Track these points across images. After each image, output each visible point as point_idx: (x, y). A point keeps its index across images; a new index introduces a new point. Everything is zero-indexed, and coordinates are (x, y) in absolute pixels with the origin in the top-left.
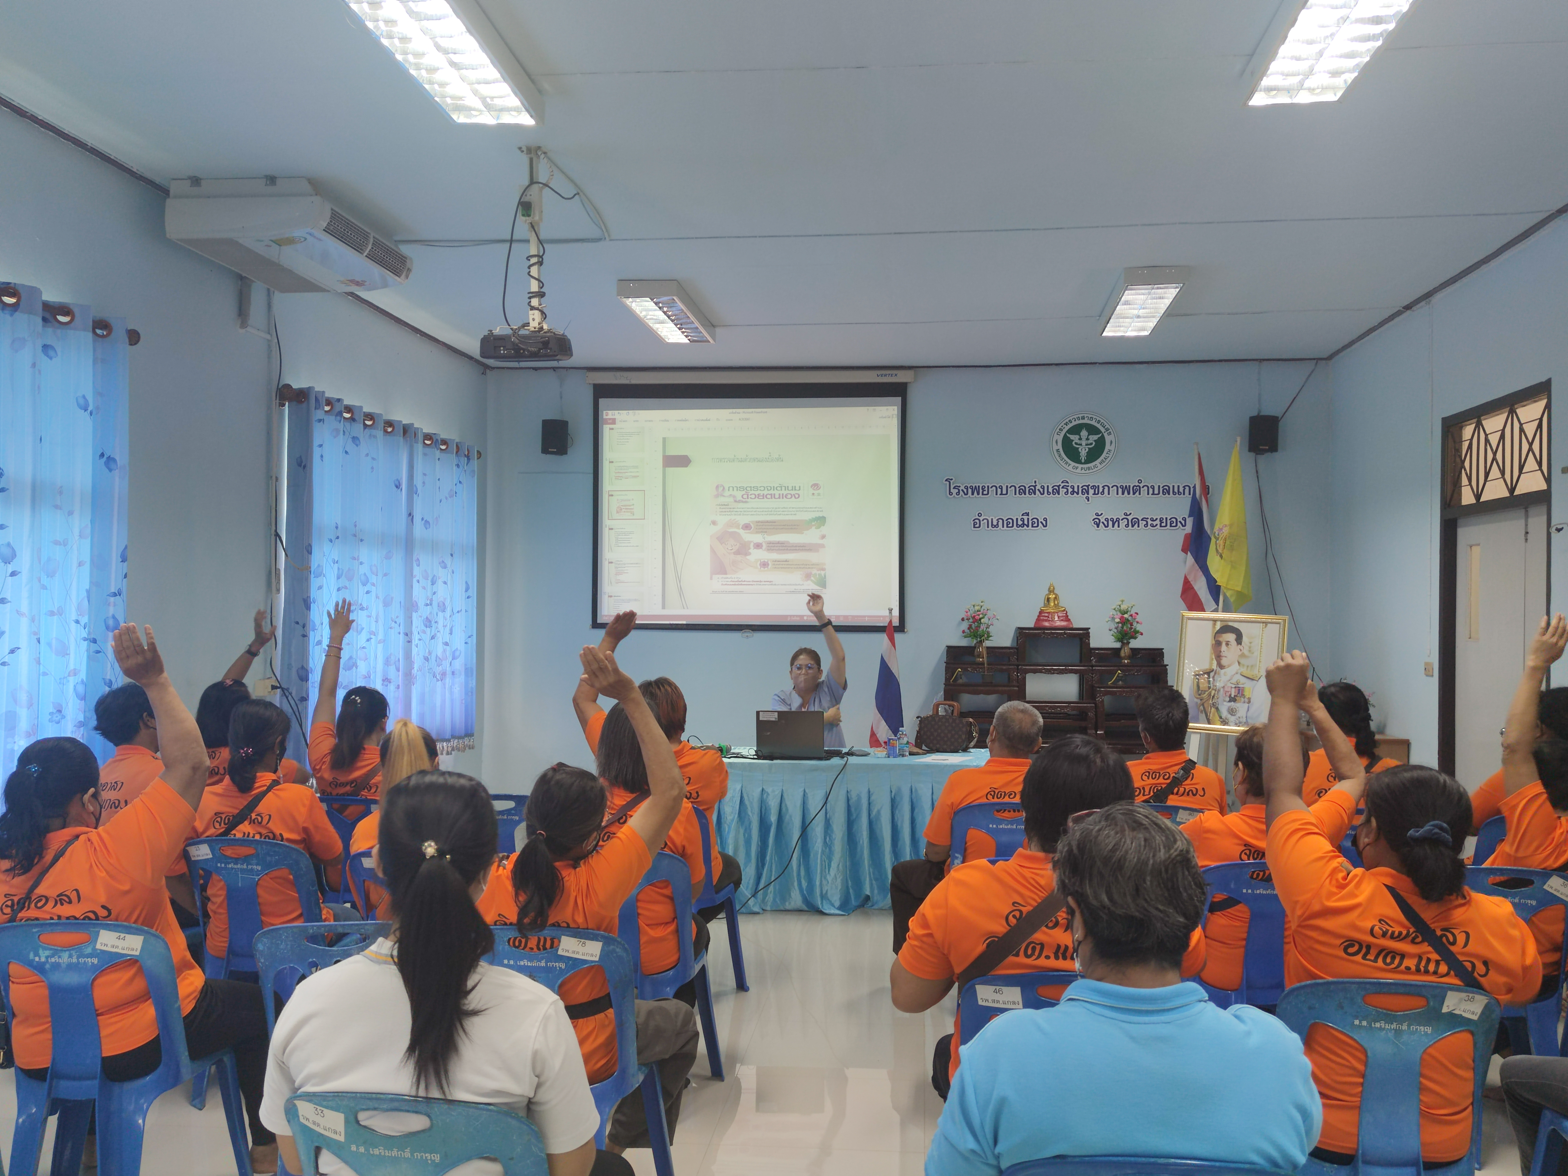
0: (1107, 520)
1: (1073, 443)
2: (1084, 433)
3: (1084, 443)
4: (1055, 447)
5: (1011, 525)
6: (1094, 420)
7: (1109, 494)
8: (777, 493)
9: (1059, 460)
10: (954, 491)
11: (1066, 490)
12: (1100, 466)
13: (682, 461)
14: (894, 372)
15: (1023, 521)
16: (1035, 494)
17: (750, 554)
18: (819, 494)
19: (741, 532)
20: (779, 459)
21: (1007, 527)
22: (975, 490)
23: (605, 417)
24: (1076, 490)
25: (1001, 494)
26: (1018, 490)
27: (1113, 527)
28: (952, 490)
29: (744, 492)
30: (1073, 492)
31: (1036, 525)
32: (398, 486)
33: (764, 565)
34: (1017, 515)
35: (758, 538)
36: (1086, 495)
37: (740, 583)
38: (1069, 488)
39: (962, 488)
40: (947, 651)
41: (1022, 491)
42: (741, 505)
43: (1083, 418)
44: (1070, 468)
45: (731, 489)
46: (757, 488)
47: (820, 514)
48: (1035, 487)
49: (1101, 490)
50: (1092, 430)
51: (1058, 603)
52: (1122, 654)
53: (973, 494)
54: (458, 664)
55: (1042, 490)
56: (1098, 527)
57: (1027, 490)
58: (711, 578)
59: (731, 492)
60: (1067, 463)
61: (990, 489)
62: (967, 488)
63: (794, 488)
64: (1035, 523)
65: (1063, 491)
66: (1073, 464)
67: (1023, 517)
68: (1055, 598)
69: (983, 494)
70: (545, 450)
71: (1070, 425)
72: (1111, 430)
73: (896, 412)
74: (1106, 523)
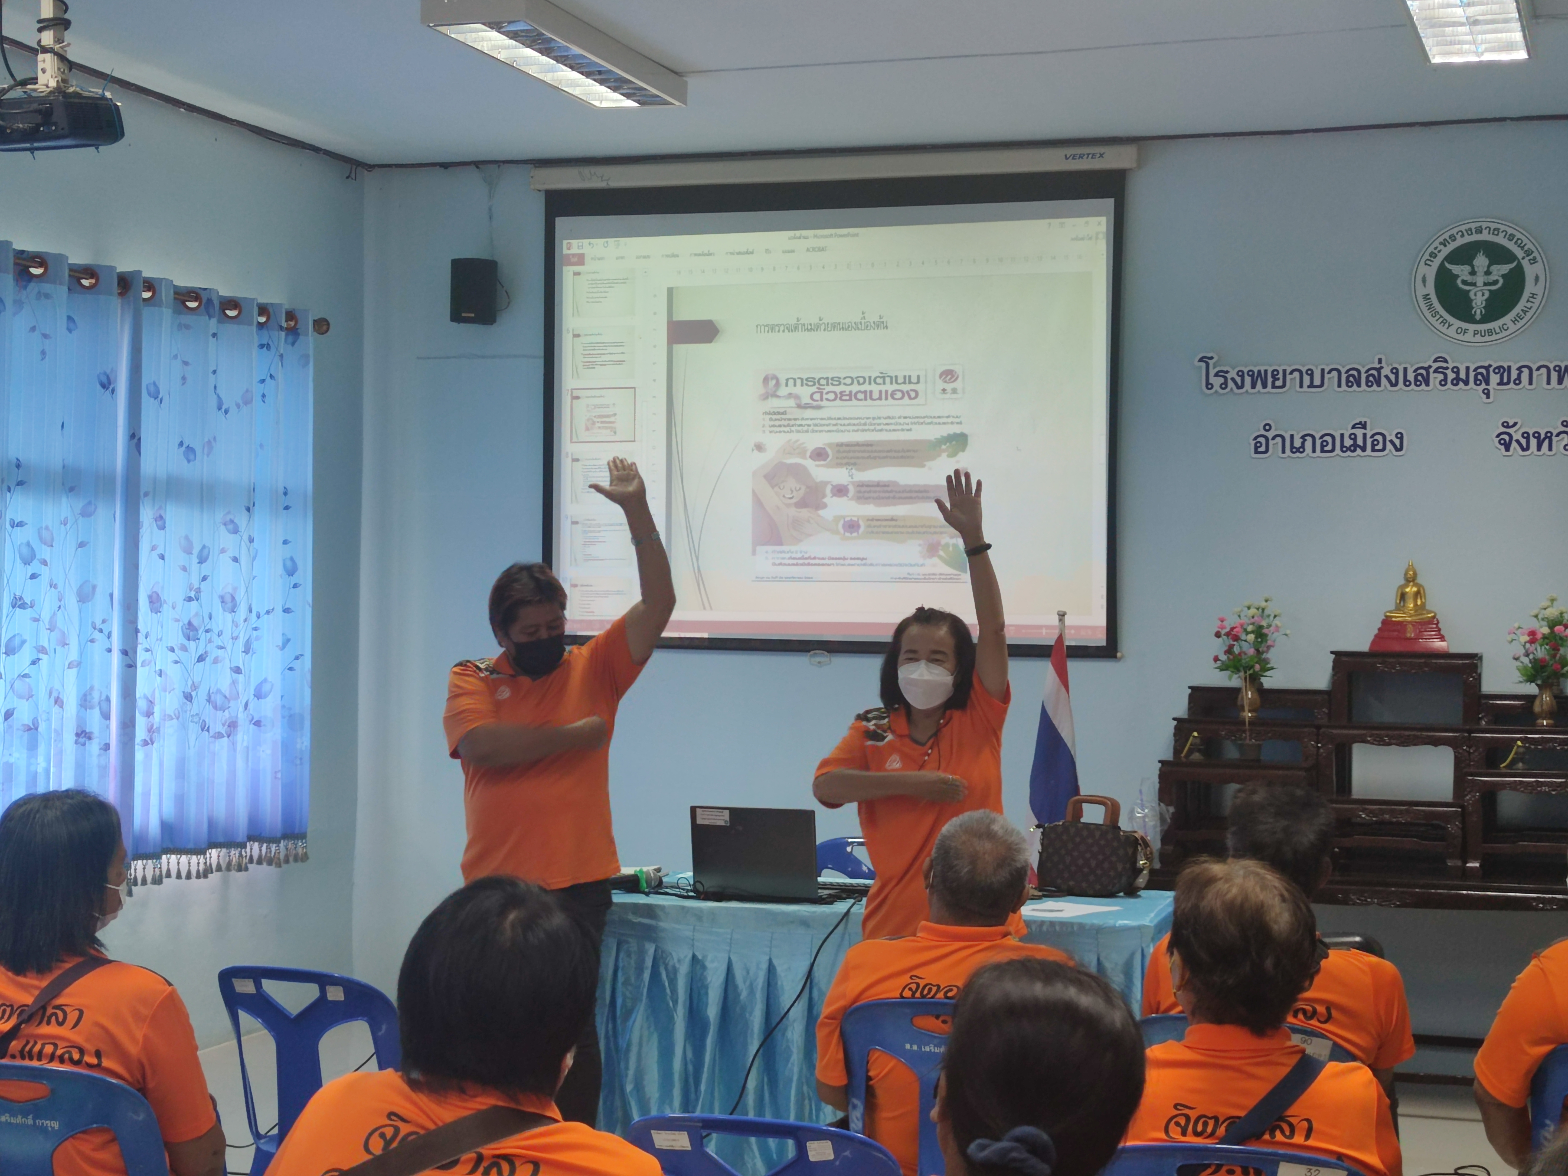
0: (1526, 436)
1: (1459, 281)
2: (1481, 261)
3: (1480, 280)
4: (1421, 291)
5: (1329, 448)
6: (1502, 235)
7: (1531, 383)
8: (875, 388)
9: (1429, 316)
10: (1217, 382)
11: (1441, 377)
12: (1513, 328)
13: (704, 332)
14: (1098, 150)
15: (1355, 439)
16: (1379, 385)
17: (825, 506)
18: (954, 391)
19: (809, 464)
20: (881, 325)
21: (1323, 451)
22: (1259, 378)
23: (565, 251)
24: (1463, 375)
25: (1311, 386)
26: (1344, 376)
27: (1539, 449)
28: (1212, 380)
29: (814, 389)
30: (1456, 381)
31: (1380, 447)
32: (107, 384)
33: (852, 526)
34: (1342, 428)
35: (840, 476)
36: (1483, 386)
37: (807, 561)
38: (1449, 372)
39: (1233, 374)
40: (1191, 696)
41: (1353, 379)
42: (809, 413)
43: (1479, 231)
44: (1452, 332)
45: (791, 382)
46: (838, 381)
47: (956, 429)
48: (1379, 370)
49: (1514, 374)
50: (1497, 254)
51: (1423, 605)
52: (1537, 708)
53: (1253, 386)
54: (269, 707)
55: (1392, 377)
56: (1507, 449)
57: (1364, 376)
58: (754, 553)
59: (791, 389)
60: (1444, 322)
61: (1289, 377)
62: (1241, 374)
63: (907, 380)
64: (1379, 443)
65: (1435, 378)
66: (1457, 323)
67: (1354, 431)
68: (1417, 594)
69: (1274, 387)
70: (456, 317)
71: (1452, 246)
72: (1536, 254)
73: (1103, 228)
74: (1523, 442)
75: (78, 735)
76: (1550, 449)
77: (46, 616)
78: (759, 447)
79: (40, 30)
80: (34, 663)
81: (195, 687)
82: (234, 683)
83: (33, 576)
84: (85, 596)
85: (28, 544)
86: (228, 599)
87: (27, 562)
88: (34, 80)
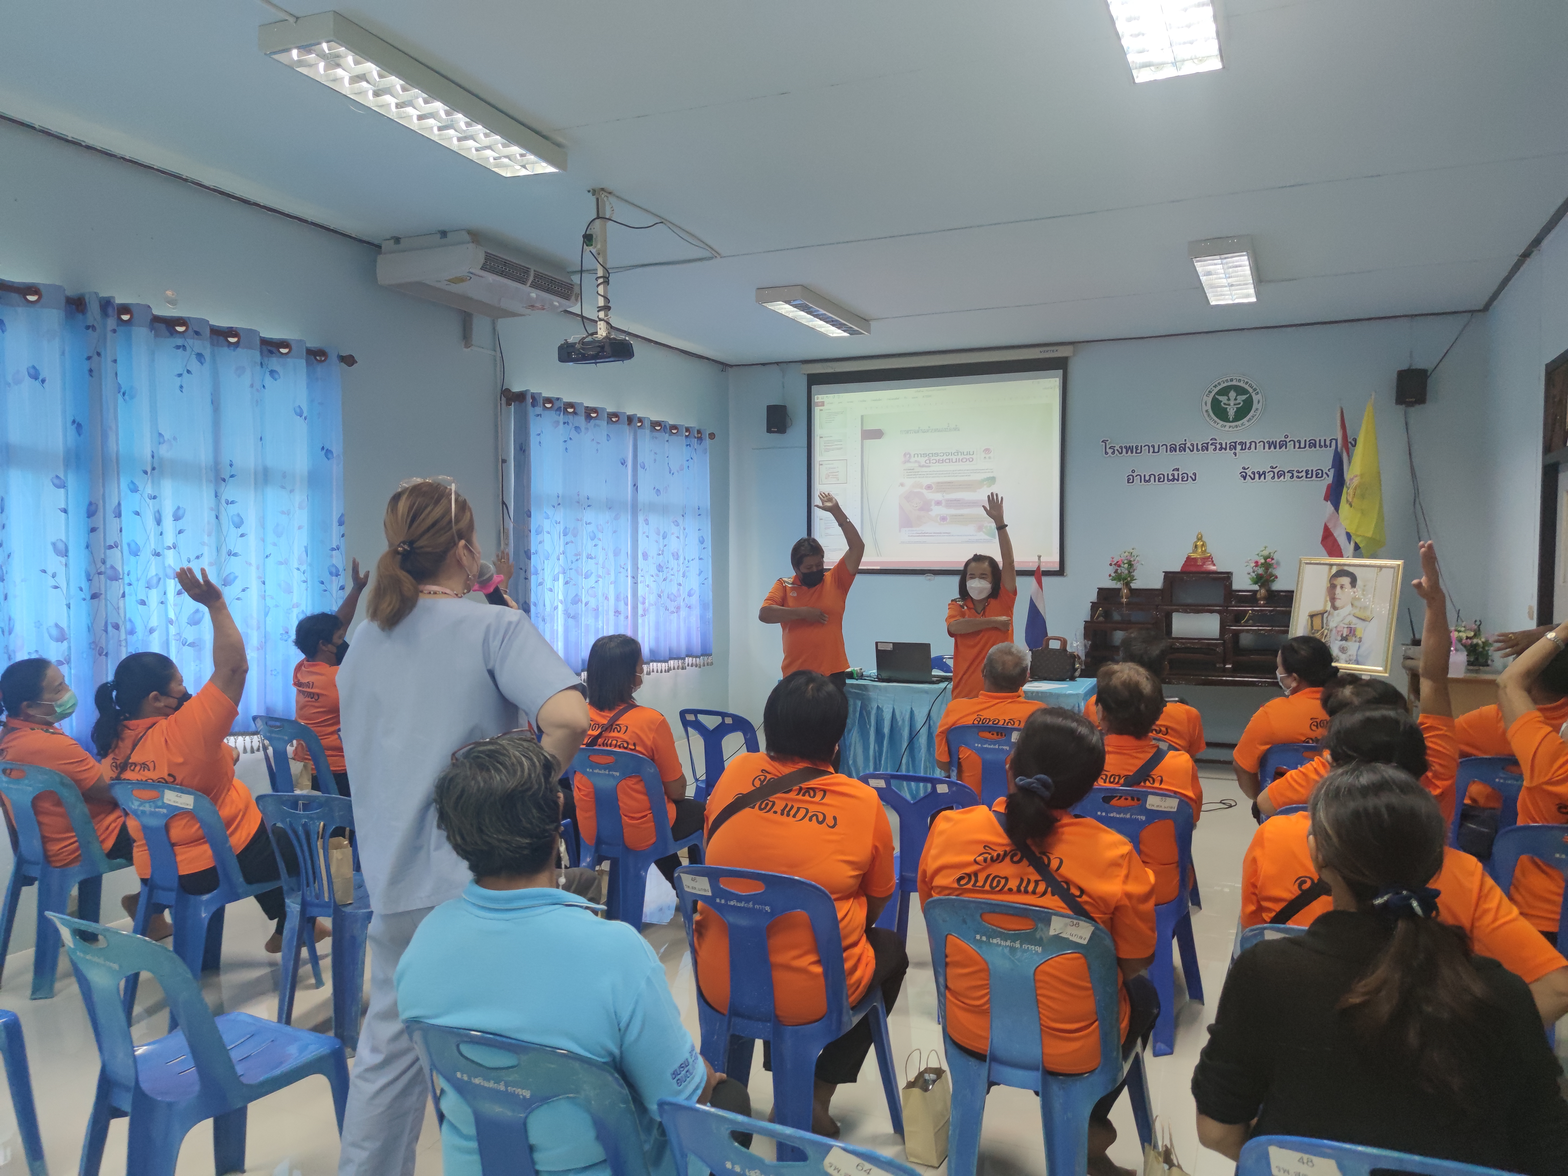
0: (1254, 473)
1: (1222, 404)
2: (1232, 394)
3: (1232, 403)
4: (1205, 408)
5: (1162, 480)
6: (1242, 382)
7: (1256, 449)
8: (954, 458)
9: (1208, 419)
10: (1110, 451)
11: (1214, 447)
12: (1247, 424)
13: (877, 434)
14: (1055, 348)
15: (1174, 476)
16: (1185, 451)
17: (932, 510)
18: (990, 458)
19: (925, 491)
20: (956, 429)
21: (1159, 481)
22: (1129, 449)
23: (816, 401)
24: (1224, 446)
25: (1154, 452)
26: (1169, 448)
27: (1260, 478)
28: (1108, 450)
29: (927, 458)
30: (1221, 449)
31: (1185, 479)
32: (623, 463)
33: (943, 519)
34: (1168, 471)
35: (938, 496)
36: (1234, 451)
37: (924, 534)
38: (1217, 445)
39: (1117, 447)
40: (1098, 593)
41: (1173, 449)
42: (924, 469)
43: (1232, 380)
44: (1219, 426)
45: (916, 455)
46: (937, 454)
47: (991, 475)
48: (1185, 444)
49: (1248, 445)
50: (1240, 391)
51: (1206, 550)
52: (1258, 596)
53: (1127, 453)
54: (694, 600)
55: (1191, 448)
56: (1245, 479)
57: (1178, 447)
58: (900, 531)
59: (916, 458)
60: (1215, 422)
61: (1143, 448)
62: (1121, 448)
63: (968, 453)
64: (1185, 478)
65: (1211, 448)
66: (1221, 423)
67: (1174, 472)
68: (1203, 545)
69: (1136, 453)
70: (769, 431)
71: (1219, 387)
72: (1258, 390)
73: (1058, 383)
74: (1252, 476)
75: (615, 612)
76: (1265, 479)
77: (601, 562)
78: (902, 485)
79: (598, 311)
80: (596, 582)
81: (662, 592)
82: (679, 590)
83: (595, 545)
84: (616, 553)
85: (593, 532)
86: (675, 554)
87: (592, 540)
88: (596, 333)
